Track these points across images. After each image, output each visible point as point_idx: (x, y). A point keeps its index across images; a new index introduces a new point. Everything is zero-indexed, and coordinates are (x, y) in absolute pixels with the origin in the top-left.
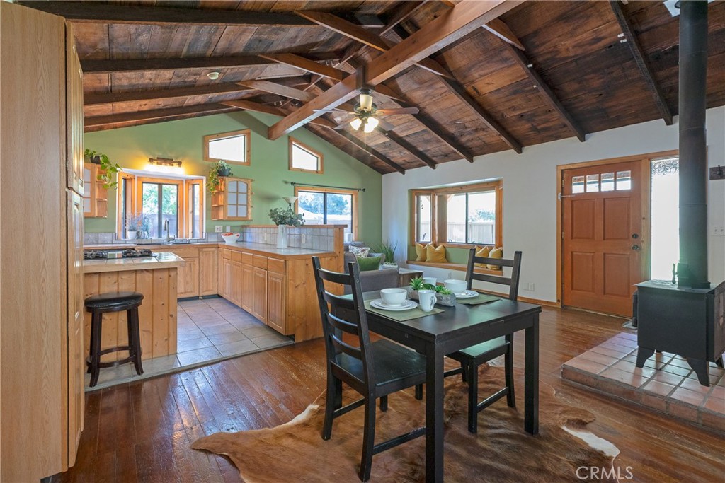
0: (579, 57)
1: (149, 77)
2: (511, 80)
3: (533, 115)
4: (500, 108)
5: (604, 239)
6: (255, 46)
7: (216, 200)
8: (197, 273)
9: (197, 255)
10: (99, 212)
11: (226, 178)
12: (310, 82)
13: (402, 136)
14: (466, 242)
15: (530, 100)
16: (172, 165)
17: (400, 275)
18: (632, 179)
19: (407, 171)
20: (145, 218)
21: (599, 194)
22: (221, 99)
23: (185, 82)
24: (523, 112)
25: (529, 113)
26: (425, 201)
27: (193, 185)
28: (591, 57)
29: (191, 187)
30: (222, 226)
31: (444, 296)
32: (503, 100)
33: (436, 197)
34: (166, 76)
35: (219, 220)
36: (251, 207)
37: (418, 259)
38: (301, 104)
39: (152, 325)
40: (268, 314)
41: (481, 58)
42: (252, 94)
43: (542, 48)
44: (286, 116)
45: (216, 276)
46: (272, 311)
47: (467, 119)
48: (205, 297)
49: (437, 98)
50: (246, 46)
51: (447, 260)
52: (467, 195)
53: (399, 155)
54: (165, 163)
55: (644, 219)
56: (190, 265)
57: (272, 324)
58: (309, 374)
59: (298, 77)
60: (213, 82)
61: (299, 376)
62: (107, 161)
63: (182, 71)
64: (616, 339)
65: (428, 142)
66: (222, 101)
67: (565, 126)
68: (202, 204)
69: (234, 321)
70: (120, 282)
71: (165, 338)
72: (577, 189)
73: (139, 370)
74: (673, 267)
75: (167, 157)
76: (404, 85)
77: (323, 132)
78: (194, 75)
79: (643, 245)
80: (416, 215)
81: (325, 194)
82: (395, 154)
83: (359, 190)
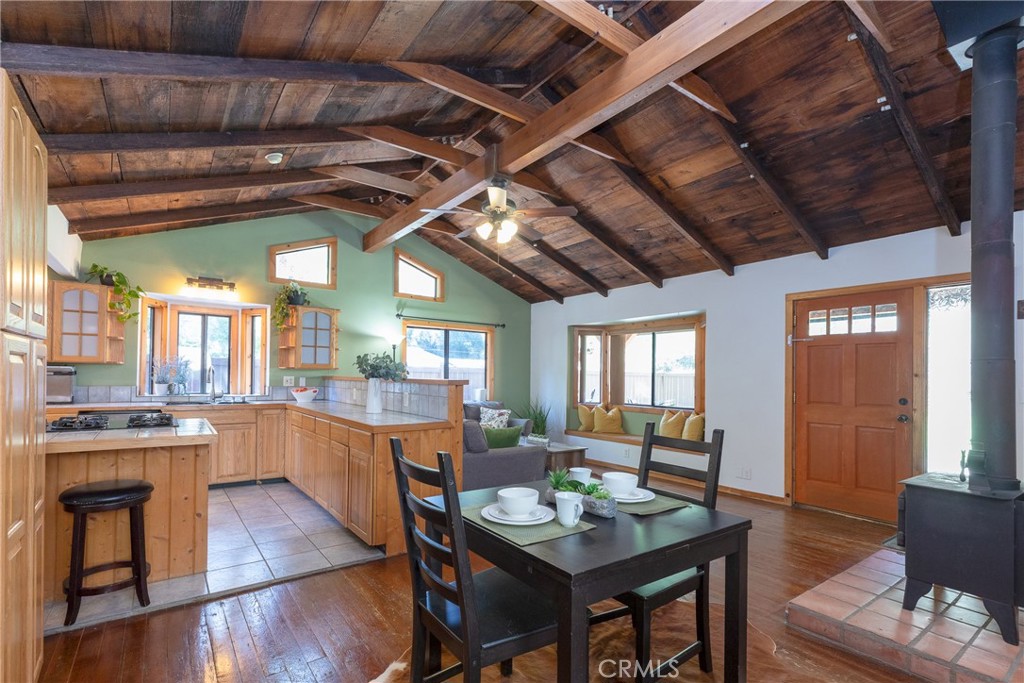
0: (818, 133)
1: (176, 158)
2: (716, 167)
3: (750, 220)
4: (701, 209)
5: (856, 406)
6: (333, 114)
7: (285, 340)
8: (253, 445)
9: (254, 421)
10: (111, 355)
11: (300, 308)
12: (421, 169)
13: (557, 248)
14: (653, 404)
15: (745, 197)
16: (221, 288)
17: (551, 453)
18: (898, 314)
19: (566, 299)
20: (181, 365)
21: (849, 339)
22: (290, 192)
23: (234, 168)
24: (735, 214)
25: (744, 216)
26: (593, 343)
27: (253, 317)
28: (836, 133)
29: (249, 319)
30: (293, 378)
31: (598, 502)
32: (706, 196)
33: (609, 337)
34: (203, 157)
35: (289, 369)
36: (337, 349)
37: (581, 428)
38: (409, 200)
39: (170, 529)
40: (348, 510)
41: (671, 134)
42: (337, 185)
43: (763, 119)
44: (387, 218)
45: (281, 451)
46: (355, 508)
47: (652, 224)
48: (266, 482)
49: (608, 192)
50: (319, 115)
51: (624, 430)
52: (654, 334)
53: (555, 276)
54: (211, 285)
55: (916, 376)
56: (244, 434)
57: (355, 528)
58: (400, 609)
59: (403, 161)
60: (275, 168)
61: (385, 612)
62: (123, 280)
63: (226, 151)
64: (872, 561)
65: (595, 257)
66: (293, 196)
67: (798, 235)
68: (264, 345)
69: (301, 519)
70: (120, 465)
71: (189, 549)
72: (816, 329)
73: (144, 600)
74: (961, 455)
75: (212, 276)
76: (560, 173)
77: (444, 242)
78: (245, 157)
79: (916, 416)
80: (579, 363)
81: (446, 332)
82: (549, 275)
83: (496, 326)
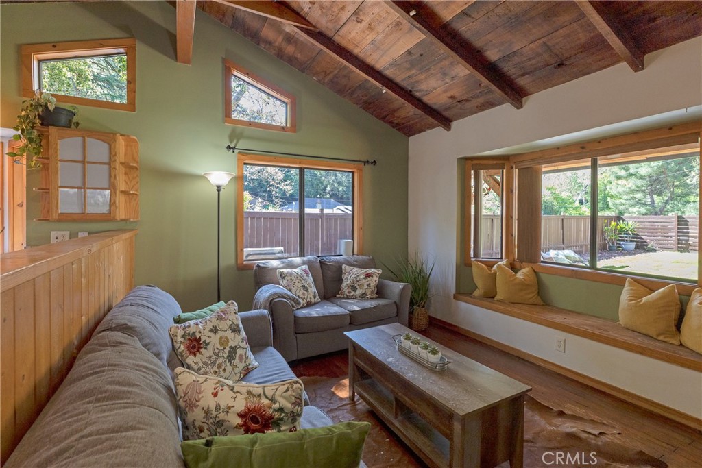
11: (54, 130)
19: (454, 124)
30: (67, 233)
33: (516, 171)
37: (477, 293)
80: (473, 206)
81: (302, 170)
83: (366, 163)
